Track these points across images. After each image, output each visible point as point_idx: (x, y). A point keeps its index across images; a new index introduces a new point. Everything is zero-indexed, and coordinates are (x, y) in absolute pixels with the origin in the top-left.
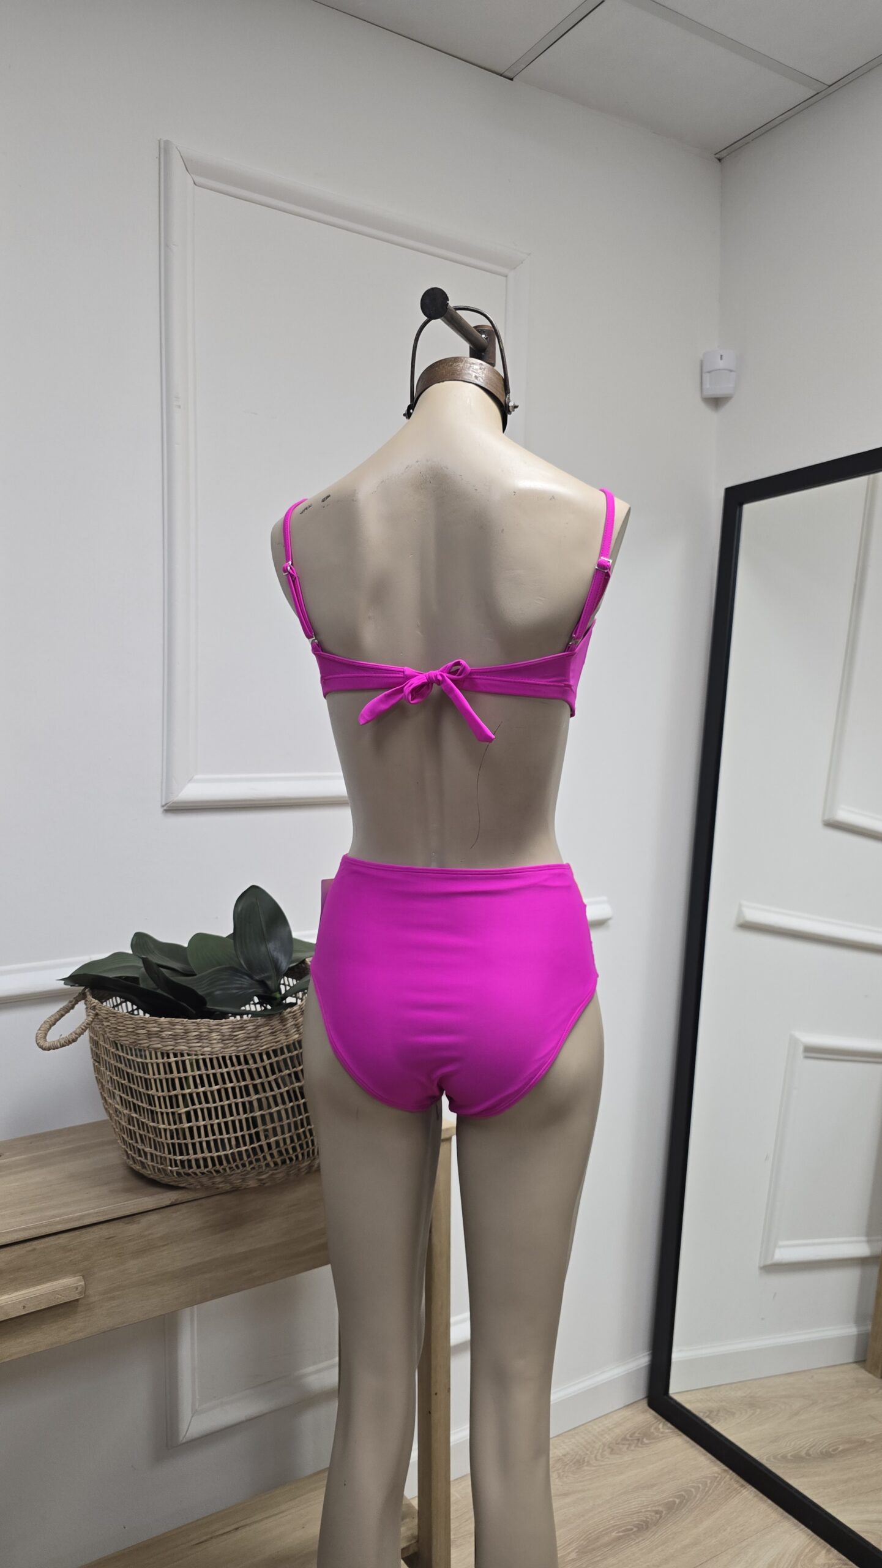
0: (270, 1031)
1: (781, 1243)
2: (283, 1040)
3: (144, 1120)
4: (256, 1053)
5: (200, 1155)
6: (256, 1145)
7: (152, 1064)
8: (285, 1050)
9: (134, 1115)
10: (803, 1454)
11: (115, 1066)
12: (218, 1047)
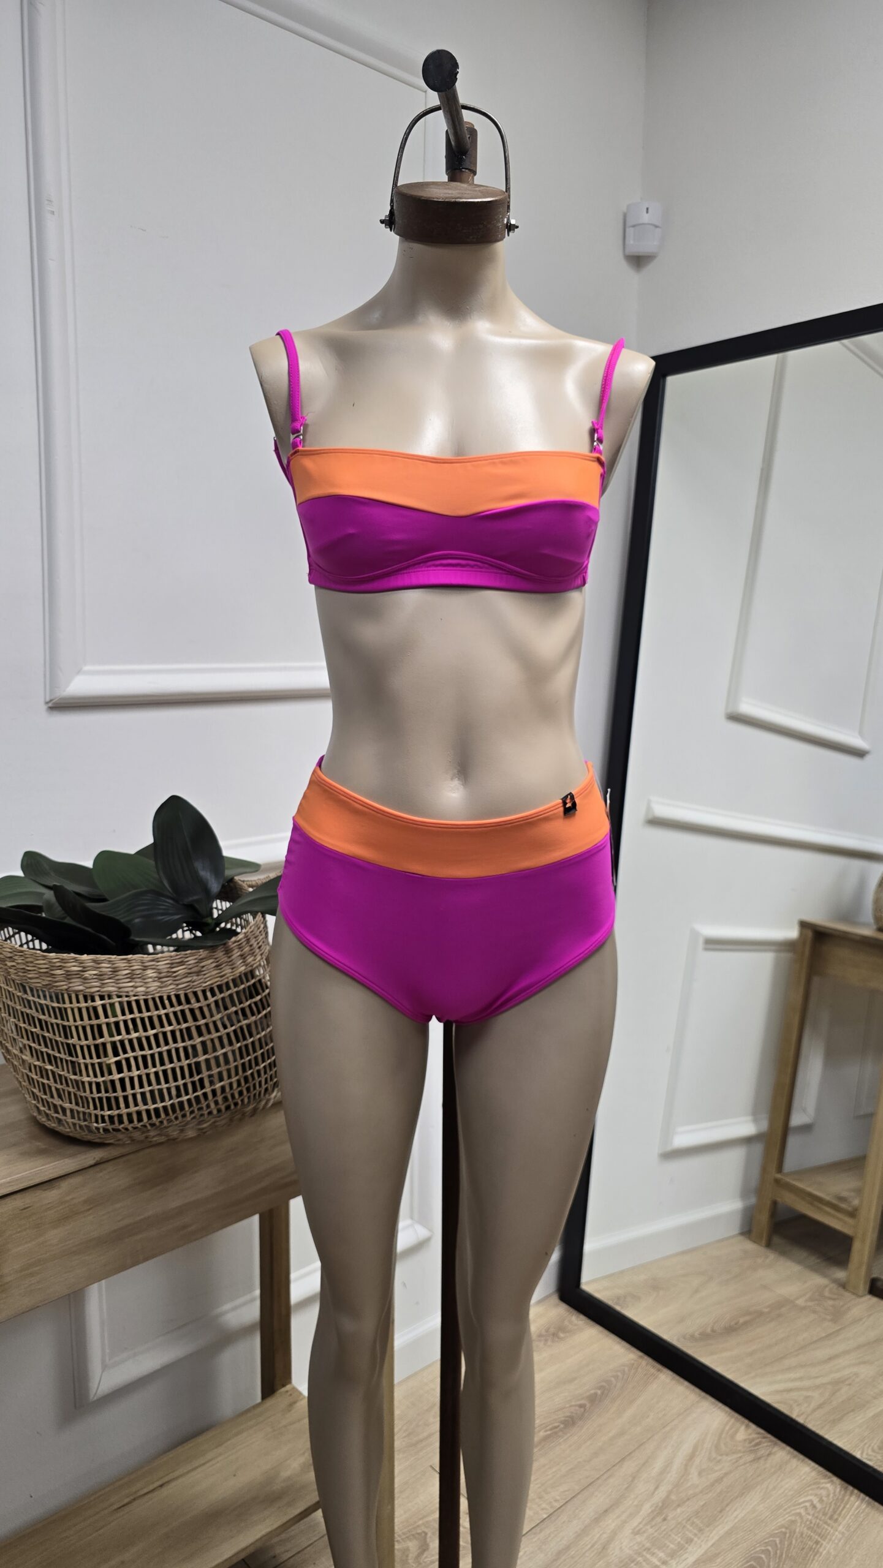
0: (214, 965)
1: (680, 1129)
2: (229, 974)
3: (62, 1073)
4: (199, 990)
5: (133, 1109)
6: (199, 1093)
7: (72, 1010)
8: (231, 985)
9: (49, 1067)
10: (709, 1330)
11: (22, 1013)
12: (154, 986)
